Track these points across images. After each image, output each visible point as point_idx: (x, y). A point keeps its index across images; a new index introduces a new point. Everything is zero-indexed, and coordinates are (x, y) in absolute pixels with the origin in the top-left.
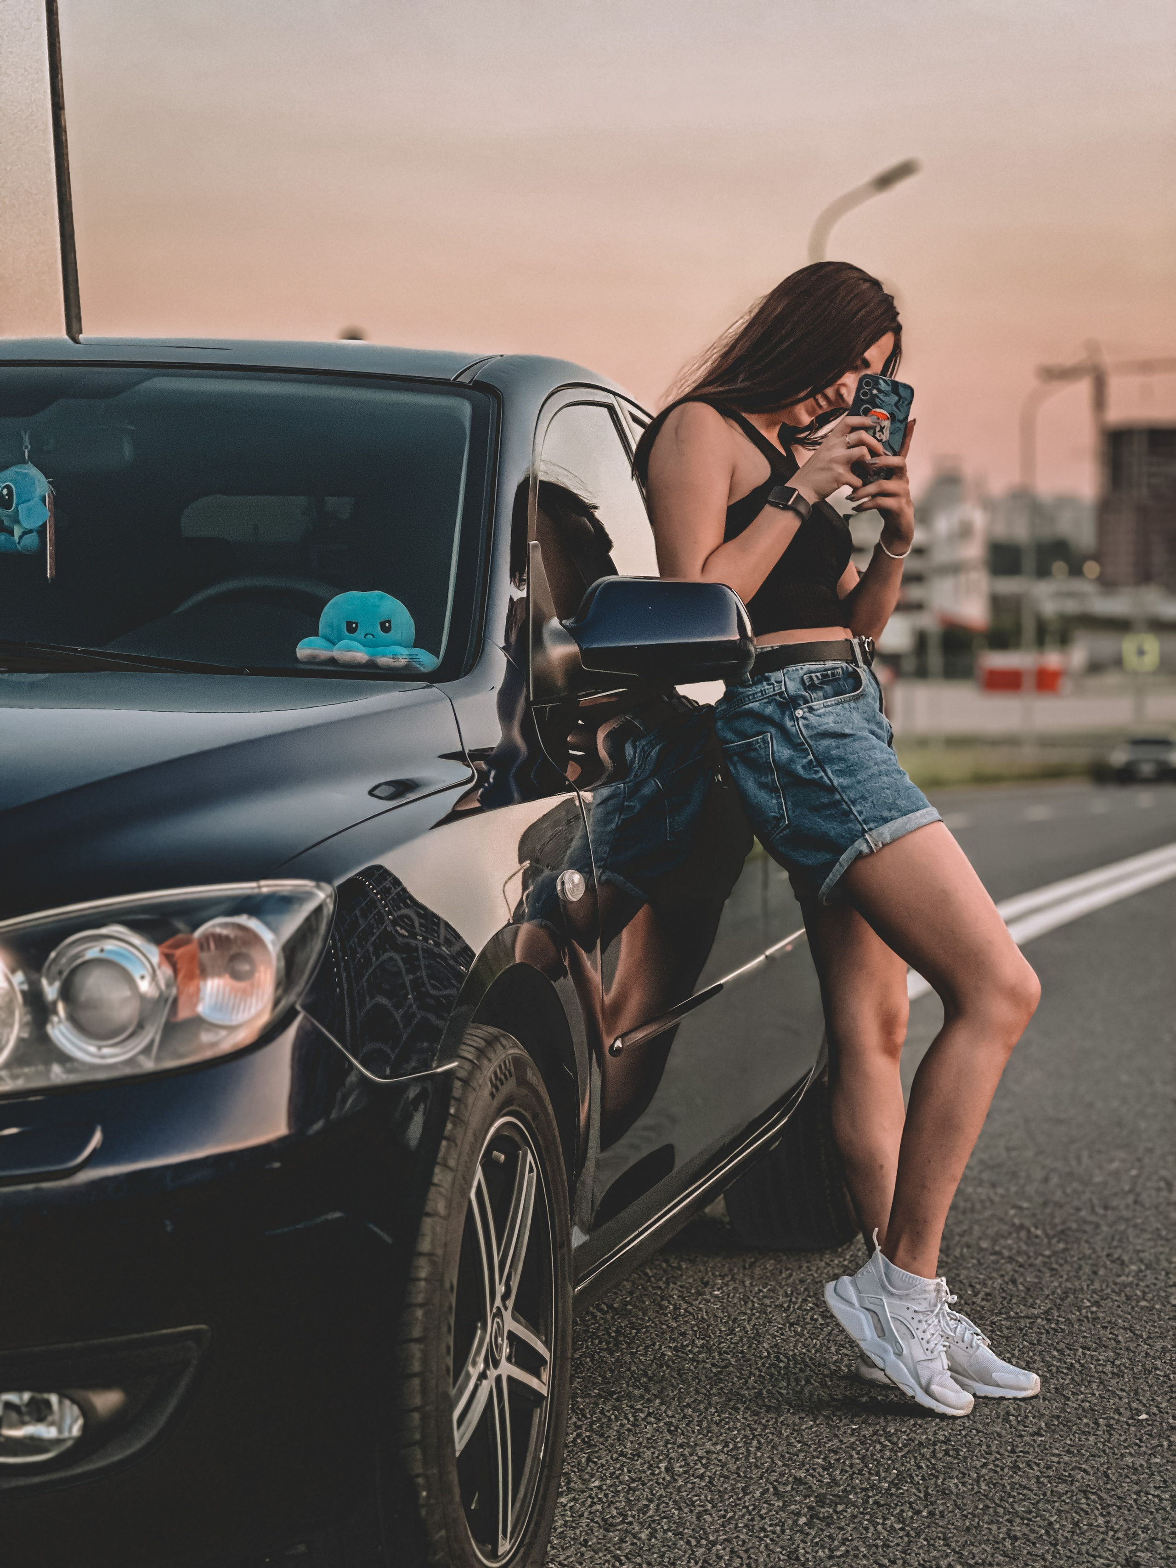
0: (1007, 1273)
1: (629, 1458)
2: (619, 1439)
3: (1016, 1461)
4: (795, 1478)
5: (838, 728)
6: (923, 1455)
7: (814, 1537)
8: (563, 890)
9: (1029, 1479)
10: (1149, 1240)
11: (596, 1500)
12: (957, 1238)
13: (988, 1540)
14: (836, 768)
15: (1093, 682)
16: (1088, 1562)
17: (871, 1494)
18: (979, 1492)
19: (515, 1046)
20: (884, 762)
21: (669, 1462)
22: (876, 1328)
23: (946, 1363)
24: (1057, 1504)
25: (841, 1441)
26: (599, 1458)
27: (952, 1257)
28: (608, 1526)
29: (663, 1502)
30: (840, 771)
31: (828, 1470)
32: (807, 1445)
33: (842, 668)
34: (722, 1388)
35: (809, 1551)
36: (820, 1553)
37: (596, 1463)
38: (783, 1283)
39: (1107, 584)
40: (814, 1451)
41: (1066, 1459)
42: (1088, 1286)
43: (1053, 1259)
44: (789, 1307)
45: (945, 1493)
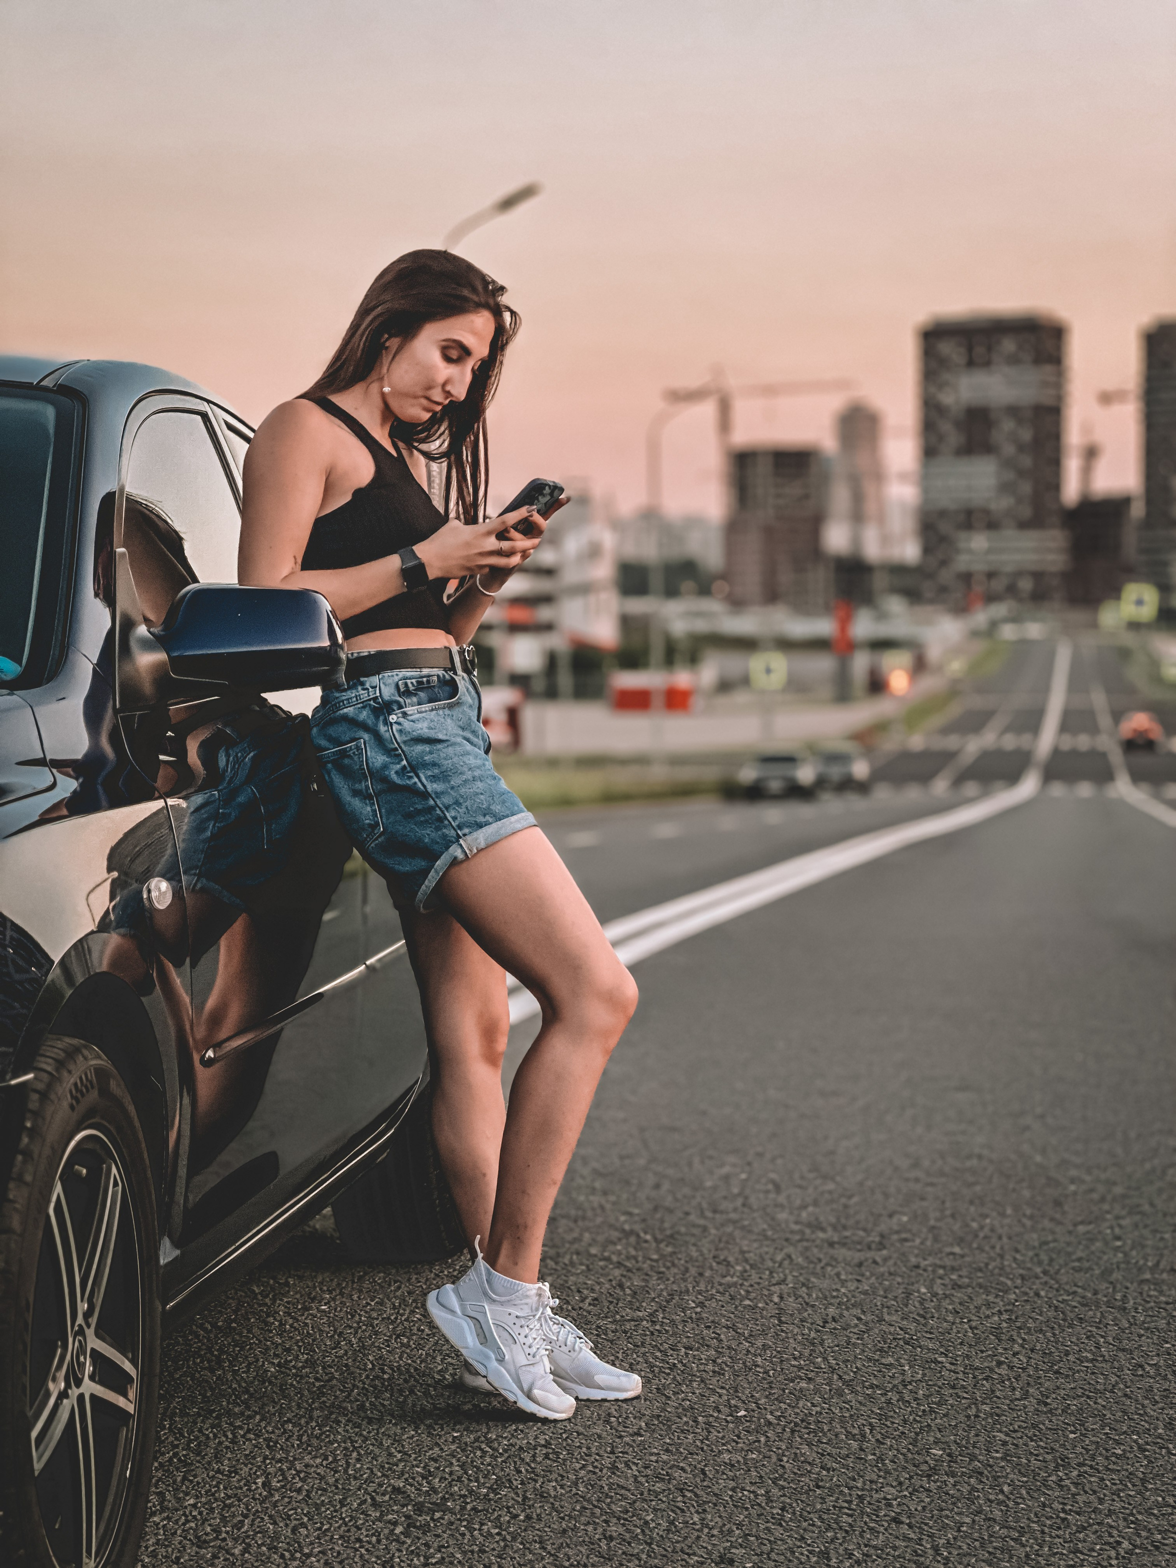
0: (615, 1278)
1: (226, 1475)
2: (216, 1457)
3: (615, 1461)
4: (394, 1487)
5: (432, 734)
6: (523, 1460)
7: (410, 1546)
8: (149, 898)
9: (627, 1479)
10: (755, 1241)
11: (190, 1518)
12: (567, 1245)
13: (584, 1541)
14: (430, 773)
15: (723, 700)
16: (682, 1560)
17: (468, 1501)
18: (577, 1494)
19: (98, 1057)
20: (478, 767)
21: (267, 1477)
22: (478, 1335)
23: (548, 1366)
24: (654, 1503)
25: (442, 1449)
26: (195, 1476)
27: (561, 1264)
28: (201, 1543)
29: (258, 1517)
30: (433, 776)
31: (427, 1478)
32: (407, 1454)
33: (438, 676)
34: (324, 1402)
35: (404, 1559)
36: (416, 1561)
37: (191, 1481)
38: (392, 1295)
39: (737, 604)
40: (415, 1460)
41: (665, 1457)
42: (694, 1287)
43: (661, 1263)
44: (396, 1318)
45: (542, 1496)
